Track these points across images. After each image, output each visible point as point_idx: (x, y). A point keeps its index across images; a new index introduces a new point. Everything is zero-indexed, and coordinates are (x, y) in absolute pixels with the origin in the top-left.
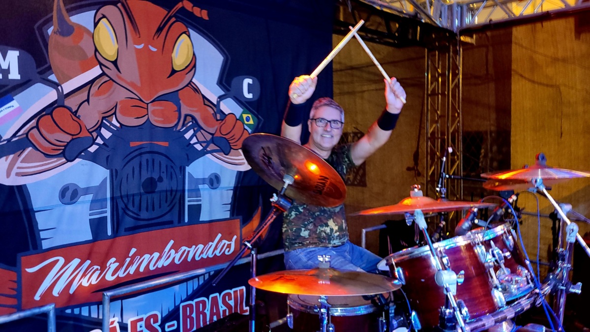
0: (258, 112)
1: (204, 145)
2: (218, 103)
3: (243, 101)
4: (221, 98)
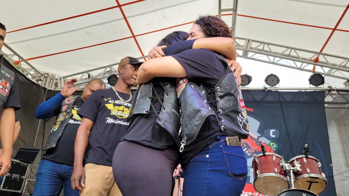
0: (278, 142)
1: (251, 154)
2: (258, 139)
3: (270, 138)
4: (259, 137)
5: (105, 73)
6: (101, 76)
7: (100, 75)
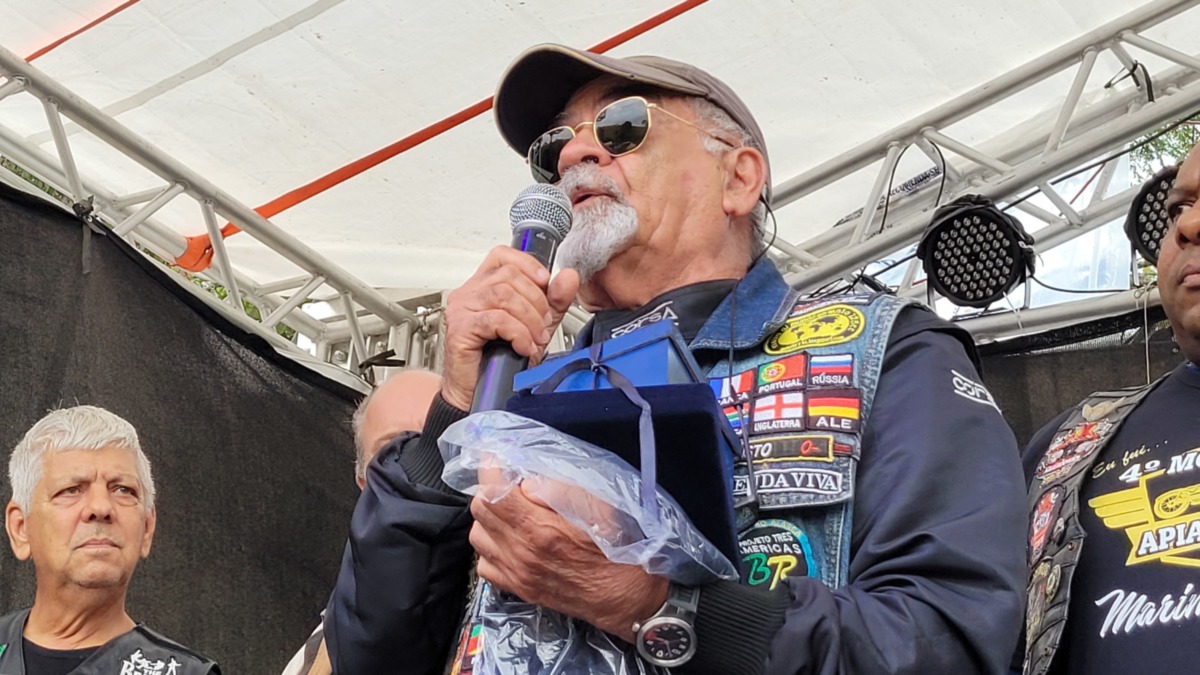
5: (886, 209)
6: (854, 238)
7: (851, 231)
